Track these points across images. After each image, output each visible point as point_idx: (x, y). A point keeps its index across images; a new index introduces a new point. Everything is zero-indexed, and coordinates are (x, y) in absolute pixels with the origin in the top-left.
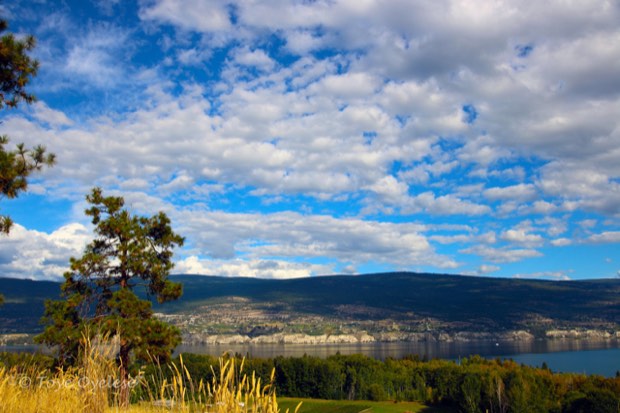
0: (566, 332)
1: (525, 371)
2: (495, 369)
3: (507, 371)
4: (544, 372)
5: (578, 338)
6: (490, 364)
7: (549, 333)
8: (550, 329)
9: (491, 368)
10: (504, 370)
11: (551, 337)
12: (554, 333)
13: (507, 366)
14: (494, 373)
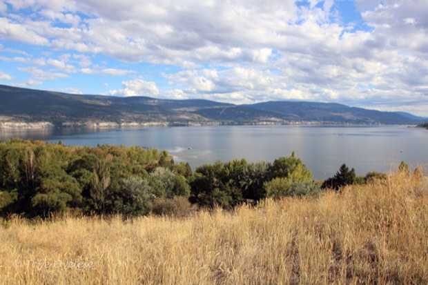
0: (73, 123)
1: (48, 146)
2: (29, 146)
3: (37, 146)
4: (60, 146)
5: (80, 126)
6: (26, 143)
7: (64, 124)
8: (65, 122)
9: (26, 145)
10: (35, 146)
11: (65, 126)
12: (68, 124)
13: (37, 143)
14: (28, 148)
